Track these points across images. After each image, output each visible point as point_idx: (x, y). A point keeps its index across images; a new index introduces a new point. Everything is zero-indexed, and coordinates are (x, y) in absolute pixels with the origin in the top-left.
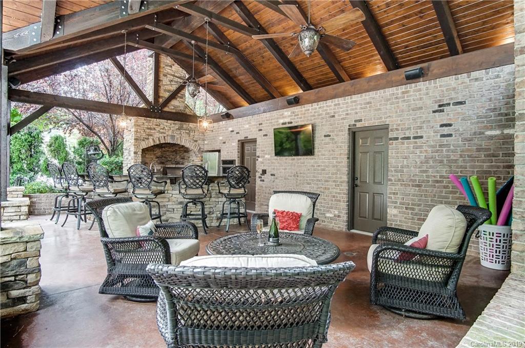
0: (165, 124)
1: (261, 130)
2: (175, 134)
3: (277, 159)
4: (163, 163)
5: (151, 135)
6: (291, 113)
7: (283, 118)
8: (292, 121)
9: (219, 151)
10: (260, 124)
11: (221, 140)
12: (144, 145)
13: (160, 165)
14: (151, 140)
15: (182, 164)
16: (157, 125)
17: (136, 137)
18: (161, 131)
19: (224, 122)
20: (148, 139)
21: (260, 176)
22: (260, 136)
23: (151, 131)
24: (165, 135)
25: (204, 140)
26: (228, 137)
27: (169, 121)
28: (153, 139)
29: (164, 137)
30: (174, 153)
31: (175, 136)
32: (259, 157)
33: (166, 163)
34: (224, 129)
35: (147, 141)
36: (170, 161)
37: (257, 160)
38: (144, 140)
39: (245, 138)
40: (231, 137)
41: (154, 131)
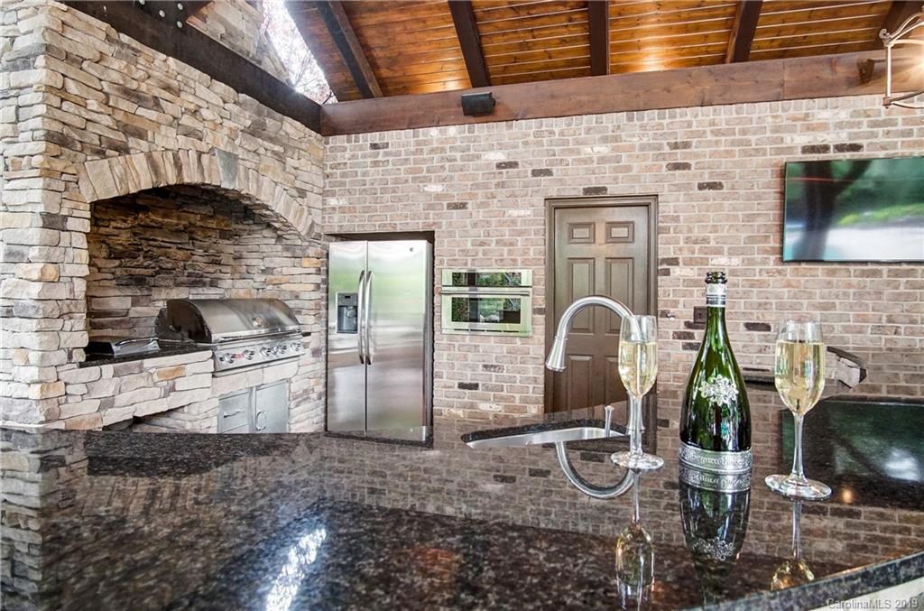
0: (202, 91)
1: (686, 166)
2: (240, 152)
3: (779, 272)
4: (140, 281)
5: (141, 135)
6: (856, 113)
7: (809, 128)
8: (864, 142)
9: (429, 236)
10: (675, 146)
11: (438, 196)
12: (105, 179)
13: (129, 292)
14: (139, 161)
15: (213, 284)
16: (168, 88)
17: (56, 127)
18: (186, 120)
19: (452, 130)
20: (123, 150)
21: (682, 329)
22: (679, 187)
23: (141, 111)
24: (203, 147)
25: (325, 194)
26: (486, 186)
27: (220, 87)
28: (149, 157)
29: (200, 154)
30: (185, 238)
31: (236, 157)
32: (674, 262)
33: (152, 281)
34: (458, 155)
35: (118, 161)
36: (168, 271)
37: (667, 273)
38: (101, 153)
39: (587, 191)
40: (501, 185)
41: (152, 115)
